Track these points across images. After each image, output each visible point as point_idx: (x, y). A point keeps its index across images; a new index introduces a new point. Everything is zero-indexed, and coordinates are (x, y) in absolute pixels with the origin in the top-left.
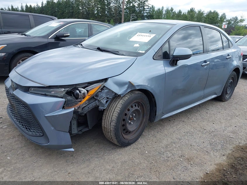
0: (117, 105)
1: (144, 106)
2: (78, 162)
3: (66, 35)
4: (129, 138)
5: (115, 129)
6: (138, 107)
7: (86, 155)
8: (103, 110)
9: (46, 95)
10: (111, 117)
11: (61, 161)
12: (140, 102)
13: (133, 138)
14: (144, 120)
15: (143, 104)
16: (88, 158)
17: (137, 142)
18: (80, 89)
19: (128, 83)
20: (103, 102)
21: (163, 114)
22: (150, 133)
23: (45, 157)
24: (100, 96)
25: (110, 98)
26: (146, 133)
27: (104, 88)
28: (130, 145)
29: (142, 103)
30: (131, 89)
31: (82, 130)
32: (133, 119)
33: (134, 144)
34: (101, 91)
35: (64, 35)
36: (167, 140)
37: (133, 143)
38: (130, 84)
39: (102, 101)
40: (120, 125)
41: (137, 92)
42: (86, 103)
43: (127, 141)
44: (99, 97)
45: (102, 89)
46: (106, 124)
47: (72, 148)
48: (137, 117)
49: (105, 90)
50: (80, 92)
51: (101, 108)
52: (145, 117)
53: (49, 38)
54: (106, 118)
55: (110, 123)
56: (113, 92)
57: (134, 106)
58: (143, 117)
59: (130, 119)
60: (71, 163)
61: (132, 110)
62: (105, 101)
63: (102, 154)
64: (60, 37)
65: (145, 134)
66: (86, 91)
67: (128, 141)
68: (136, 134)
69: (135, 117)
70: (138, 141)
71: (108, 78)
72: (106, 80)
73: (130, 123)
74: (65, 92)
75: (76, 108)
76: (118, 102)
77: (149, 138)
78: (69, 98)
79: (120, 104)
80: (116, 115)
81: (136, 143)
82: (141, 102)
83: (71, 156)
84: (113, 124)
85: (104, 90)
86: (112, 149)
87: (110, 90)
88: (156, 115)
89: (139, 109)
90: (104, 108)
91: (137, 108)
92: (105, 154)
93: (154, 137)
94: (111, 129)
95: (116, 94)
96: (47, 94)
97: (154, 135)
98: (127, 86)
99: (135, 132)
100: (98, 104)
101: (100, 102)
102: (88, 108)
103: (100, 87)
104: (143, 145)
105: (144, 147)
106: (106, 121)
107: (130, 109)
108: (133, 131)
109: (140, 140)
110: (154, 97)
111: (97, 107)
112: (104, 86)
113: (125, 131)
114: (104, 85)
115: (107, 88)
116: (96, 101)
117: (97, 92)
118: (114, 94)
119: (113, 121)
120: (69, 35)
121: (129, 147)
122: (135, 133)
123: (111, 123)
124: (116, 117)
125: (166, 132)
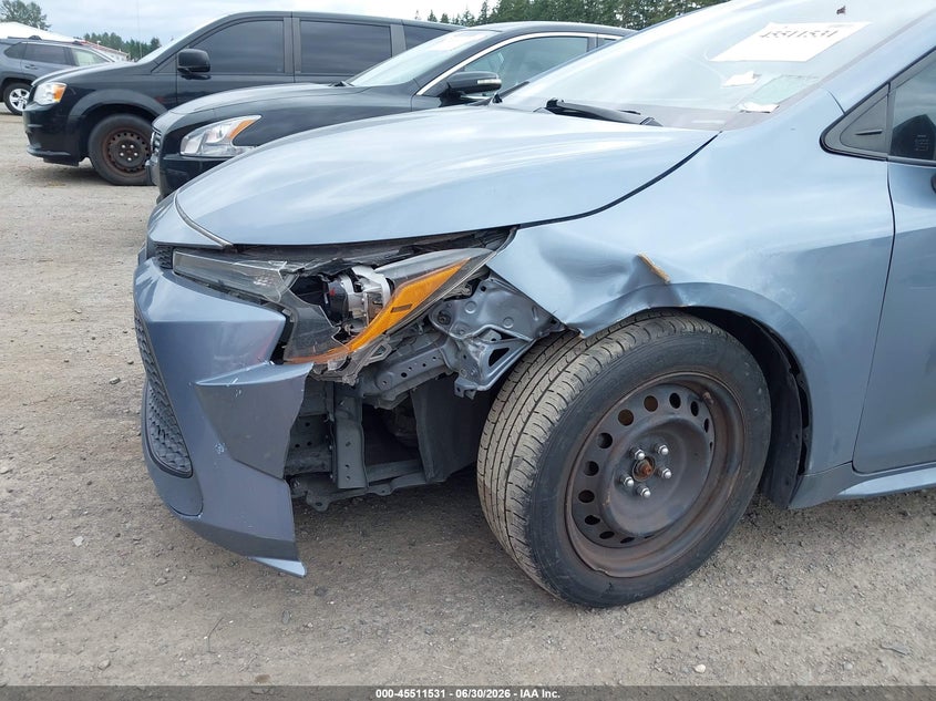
0: (552, 382)
1: (732, 409)
2: (331, 632)
3: (486, 81)
4: (616, 570)
5: (528, 508)
6: (695, 411)
7: (385, 602)
8: (473, 394)
9: (222, 290)
10: (513, 439)
11: (259, 606)
12: (703, 382)
13: (647, 571)
14: (730, 487)
15: (727, 400)
16: (386, 620)
17: (671, 599)
18: (357, 271)
19: (633, 268)
20: (473, 355)
21: (856, 472)
22: (759, 564)
23: (211, 571)
24: (458, 319)
25: (519, 336)
26: (737, 558)
27: (489, 282)
28: (627, 604)
29: (722, 394)
30: (649, 303)
31: (393, 478)
32: (658, 474)
33: (648, 603)
34: (466, 291)
35: (479, 82)
36: (852, 625)
37: (638, 599)
38: (646, 275)
39: (471, 348)
40: (559, 494)
41: (689, 326)
42: (383, 348)
43: (603, 586)
44: (454, 327)
45: (474, 284)
46: (489, 471)
47: (296, 559)
48: (683, 467)
49: (493, 295)
50: (358, 289)
51: (465, 383)
52: (734, 476)
53: (420, 93)
54: (494, 444)
55: (508, 472)
56: (535, 307)
57: (665, 404)
58: (725, 469)
59: (636, 470)
60: (298, 630)
61: (646, 420)
62: (486, 351)
63: (461, 618)
64: (461, 89)
65: (731, 562)
66: (386, 287)
67: (613, 582)
68: (668, 553)
69: (672, 461)
70: (680, 590)
71: (519, 226)
72: (501, 235)
73: (636, 493)
74: (290, 278)
75: (332, 366)
76: (561, 365)
77: (744, 590)
78: (308, 311)
79: (571, 376)
80: (540, 433)
81: (662, 602)
82: (715, 388)
83: (316, 593)
84: (519, 477)
85: (484, 289)
86: (522, 603)
87: (518, 293)
88: (802, 469)
89: (697, 422)
90: (481, 388)
91: (684, 413)
92: (477, 620)
93: (777, 590)
94: (510, 502)
95: (553, 320)
96: (228, 283)
97: (781, 580)
98: (621, 281)
99: (662, 541)
100: (452, 360)
101: (461, 355)
102: (404, 375)
103: (460, 273)
104: (699, 621)
105: (699, 634)
106: (491, 455)
107: (640, 412)
108: (649, 537)
109: (690, 592)
110: (796, 368)
111: (446, 378)
112: (487, 272)
113: (595, 530)
114: (486, 262)
115: (505, 284)
116: (444, 346)
117: (443, 295)
118: (544, 320)
119: (518, 463)
120: (498, 81)
121: (612, 616)
122: (662, 549)
123: (513, 472)
124: (534, 446)
125: (860, 576)
